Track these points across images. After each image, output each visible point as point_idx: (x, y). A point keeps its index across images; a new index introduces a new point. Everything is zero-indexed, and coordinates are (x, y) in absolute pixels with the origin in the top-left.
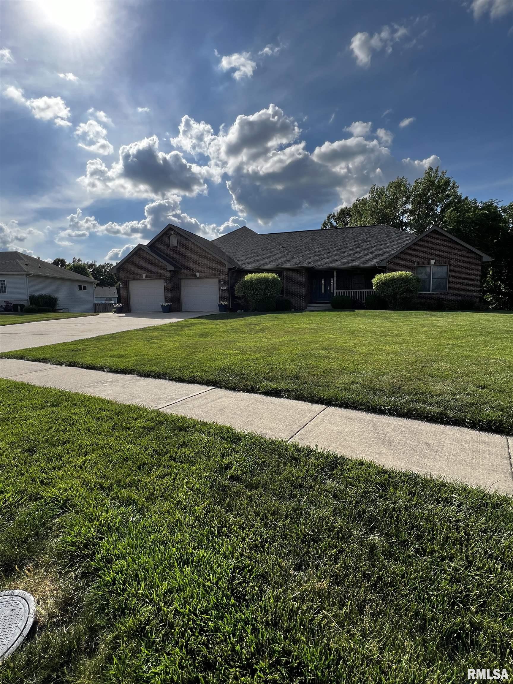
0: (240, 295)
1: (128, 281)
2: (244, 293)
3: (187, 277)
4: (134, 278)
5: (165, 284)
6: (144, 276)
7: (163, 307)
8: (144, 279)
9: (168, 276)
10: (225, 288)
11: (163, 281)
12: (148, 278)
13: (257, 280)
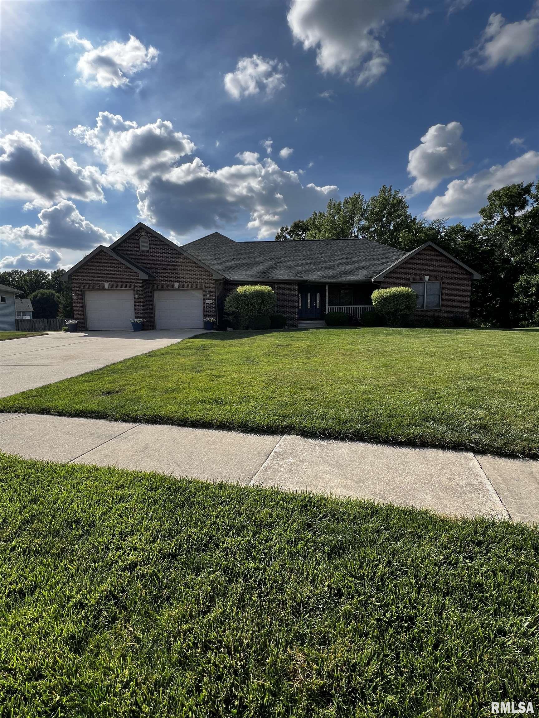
0: (232, 310)
1: (84, 291)
2: (236, 308)
3: (163, 288)
4: (92, 288)
5: (136, 296)
6: (107, 285)
7: (134, 324)
8: (107, 290)
9: (139, 286)
10: (211, 301)
11: (132, 292)
12: (113, 288)
13: (252, 293)
